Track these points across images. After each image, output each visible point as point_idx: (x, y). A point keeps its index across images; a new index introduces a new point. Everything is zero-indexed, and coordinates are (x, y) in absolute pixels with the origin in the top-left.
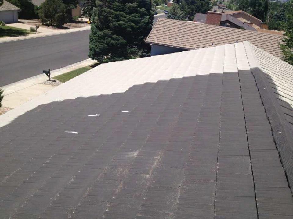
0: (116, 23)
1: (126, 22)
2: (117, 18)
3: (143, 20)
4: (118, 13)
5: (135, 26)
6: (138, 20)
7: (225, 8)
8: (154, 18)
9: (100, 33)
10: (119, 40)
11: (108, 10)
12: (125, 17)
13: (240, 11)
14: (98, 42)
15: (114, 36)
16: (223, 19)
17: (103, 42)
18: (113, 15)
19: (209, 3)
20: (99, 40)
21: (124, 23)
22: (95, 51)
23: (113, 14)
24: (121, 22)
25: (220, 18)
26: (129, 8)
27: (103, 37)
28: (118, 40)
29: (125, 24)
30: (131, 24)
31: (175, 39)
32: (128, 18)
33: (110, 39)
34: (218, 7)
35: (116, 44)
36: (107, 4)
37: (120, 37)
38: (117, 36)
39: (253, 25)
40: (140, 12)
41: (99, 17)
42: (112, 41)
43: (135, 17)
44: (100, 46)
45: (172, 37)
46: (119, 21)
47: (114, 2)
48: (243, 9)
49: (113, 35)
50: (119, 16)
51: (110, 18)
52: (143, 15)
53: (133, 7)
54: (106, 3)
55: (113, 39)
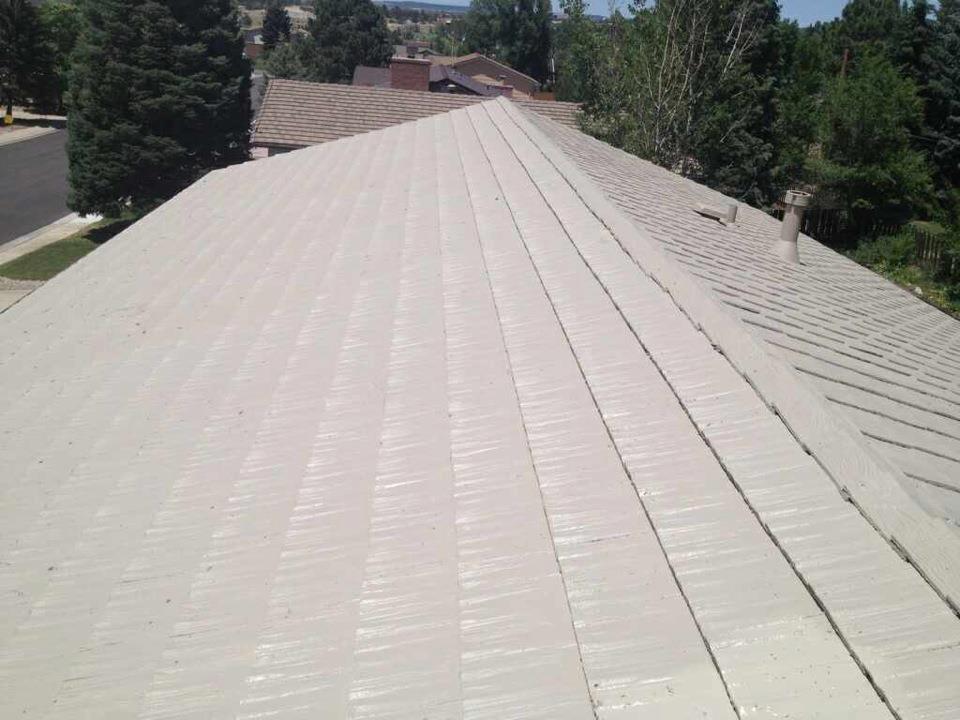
0: (152, 101)
1: (181, 96)
2: (153, 87)
3: (229, 89)
4: (154, 73)
5: (207, 105)
6: (213, 89)
7: (429, 50)
8: (251, 81)
9: (105, 133)
10: (164, 147)
11: (124, 66)
12: (177, 83)
13: (474, 56)
14: (100, 159)
15: (150, 139)
16: (436, 76)
17: (118, 160)
18: (141, 81)
19: (383, 38)
20: (102, 155)
21: (176, 99)
22: (92, 187)
23: (138, 79)
24: (166, 97)
25: (428, 73)
26: (182, 60)
27: (115, 145)
28: (160, 149)
29: (178, 103)
30: (196, 100)
31: (327, 131)
32: (183, 84)
33: (137, 149)
34: (408, 48)
35: (157, 160)
36: (116, 50)
37: (167, 139)
38: (157, 139)
39: (515, 91)
40: (212, 68)
41: (94, 89)
42: (145, 154)
43: (204, 79)
44: (109, 170)
45: (319, 126)
46: (158, 94)
47: (140, 45)
48: (479, 49)
49: (145, 135)
50: (158, 81)
51: (133, 89)
52: (224, 76)
53: (195, 55)
54: (115, 48)
55: (145, 147)
